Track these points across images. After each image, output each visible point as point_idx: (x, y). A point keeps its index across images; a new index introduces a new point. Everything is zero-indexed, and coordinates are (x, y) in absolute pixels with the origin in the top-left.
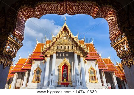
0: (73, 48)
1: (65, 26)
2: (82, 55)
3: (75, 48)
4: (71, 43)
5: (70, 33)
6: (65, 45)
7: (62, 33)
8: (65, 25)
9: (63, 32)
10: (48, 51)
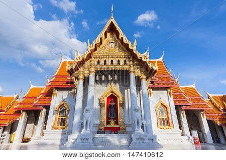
0: (128, 62)
1: (112, 22)
2: (143, 76)
3: (131, 63)
4: (123, 54)
5: (122, 35)
6: (112, 59)
7: (106, 37)
8: (112, 20)
9: (109, 35)
10: (81, 69)
